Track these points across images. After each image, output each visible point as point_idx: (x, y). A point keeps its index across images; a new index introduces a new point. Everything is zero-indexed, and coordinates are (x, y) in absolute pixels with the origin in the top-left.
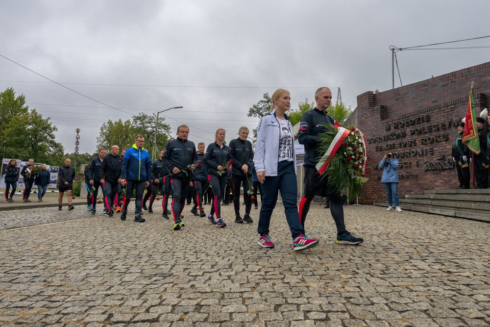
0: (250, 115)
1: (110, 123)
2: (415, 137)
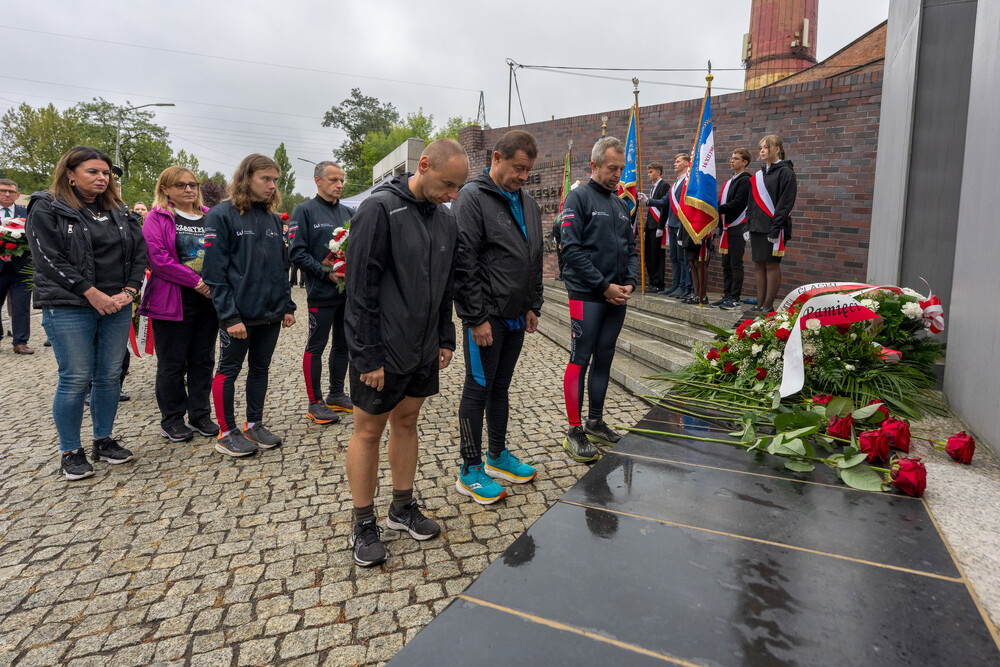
0: (326, 124)
1: (26, 109)
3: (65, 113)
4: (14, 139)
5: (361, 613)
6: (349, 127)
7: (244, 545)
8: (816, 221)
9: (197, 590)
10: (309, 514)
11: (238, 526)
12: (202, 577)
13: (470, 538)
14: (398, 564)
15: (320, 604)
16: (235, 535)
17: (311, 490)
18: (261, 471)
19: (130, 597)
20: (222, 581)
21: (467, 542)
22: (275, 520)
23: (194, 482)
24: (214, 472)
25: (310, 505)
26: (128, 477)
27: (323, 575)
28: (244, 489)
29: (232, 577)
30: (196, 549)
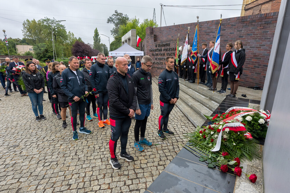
0: (108, 22)
1: (28, 21)
2: (165, 52)
3: (38, 21)
4: (27, 30)
5: (113, 187)
6: (115, 23)
7: (88, 165)
8: (255, 62)
9: (78, 177)
10: (103, 157)
11: (87, 160)
12: (79, 173)
13: (140, 167)
14: (122, 174)
15: (104, 184)
16: (86, 162)
17: (103, 150)
18: (92, 143)
19: (65, 177)
20: (84, 175)
21: (139, 168)
22: (95, 158)
23: (77, 145)
24: (81, 142)
25: (103, 154)
26: (63, 142)
27: (105, 175)
28: (88, 148)
29: (86, 174)
30: (78, 165)
